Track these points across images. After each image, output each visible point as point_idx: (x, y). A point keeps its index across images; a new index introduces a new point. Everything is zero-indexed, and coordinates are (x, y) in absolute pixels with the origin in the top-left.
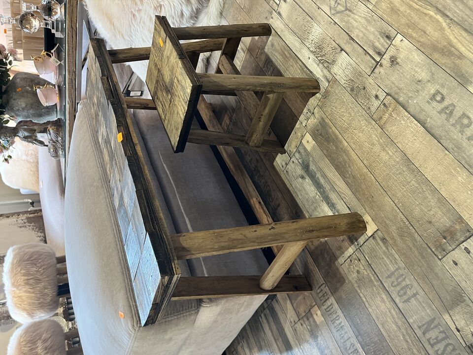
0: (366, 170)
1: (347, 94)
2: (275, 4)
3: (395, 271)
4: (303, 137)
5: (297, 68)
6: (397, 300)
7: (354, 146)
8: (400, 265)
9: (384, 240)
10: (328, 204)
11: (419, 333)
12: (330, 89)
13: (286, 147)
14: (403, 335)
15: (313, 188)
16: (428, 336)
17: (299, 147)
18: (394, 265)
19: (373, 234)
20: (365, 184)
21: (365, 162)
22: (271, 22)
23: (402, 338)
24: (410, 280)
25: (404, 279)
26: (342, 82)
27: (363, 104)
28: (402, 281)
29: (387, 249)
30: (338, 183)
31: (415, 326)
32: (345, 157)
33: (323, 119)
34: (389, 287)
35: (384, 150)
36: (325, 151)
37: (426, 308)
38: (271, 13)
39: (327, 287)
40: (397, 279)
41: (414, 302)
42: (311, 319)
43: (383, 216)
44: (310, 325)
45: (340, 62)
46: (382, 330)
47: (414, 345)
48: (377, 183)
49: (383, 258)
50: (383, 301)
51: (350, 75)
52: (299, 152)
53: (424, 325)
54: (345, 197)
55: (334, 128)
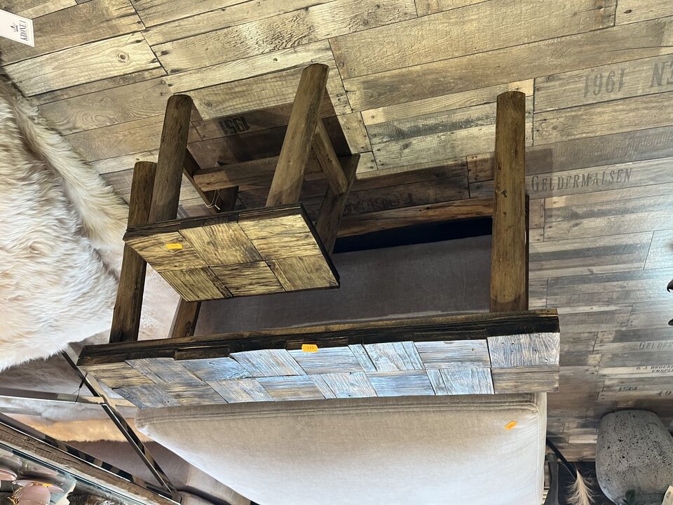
0: (465, 60)
1: (365, 33)
2: (155, 71)
3: (586, 83)
4: (361, 121)
5: (272, 83)
6: (613, 96)
7: (429, 59)
8: (585, 74)
9: (549, 78)
10: (461, 127)
11: (655, 89)
12: (338, 52)
13: (353, 151)
14: (646, 108)
15: (429, 138)
16: (664, 82)
17: (370, 132)
18: (580, 81)
19: (534, 88)
20: (479, 69)
21: (457, 55)
22: (173, 90)
23: (646, 112)
24: (607, 70)
25: (601, 77)
26: (346, 31)
27: (394, 19)
28: (601, 81)
29: (561, 79)
30: (450, 102)
31: (648, 91)
32: (430, 77)
33: (364, 82)
34: (594, 99)
35: (464, 23)
36: (402, 100)
37: (642, 68)
38: (162, 83)
39: (539, 176)
40: (596, 85)
41: (628, 78)
42: (554, 213)
43: (526, 65)
44: (559, 216)
45: (319, 20)
46: (624, 130)
47: (661, 102)
48: (490, 53)
49: (565, 90)
50: (601, 114)
51: (347, 16)
52: (375, 136)
53: (653, 79)
54: (471, 103)
55: (388, 74)
